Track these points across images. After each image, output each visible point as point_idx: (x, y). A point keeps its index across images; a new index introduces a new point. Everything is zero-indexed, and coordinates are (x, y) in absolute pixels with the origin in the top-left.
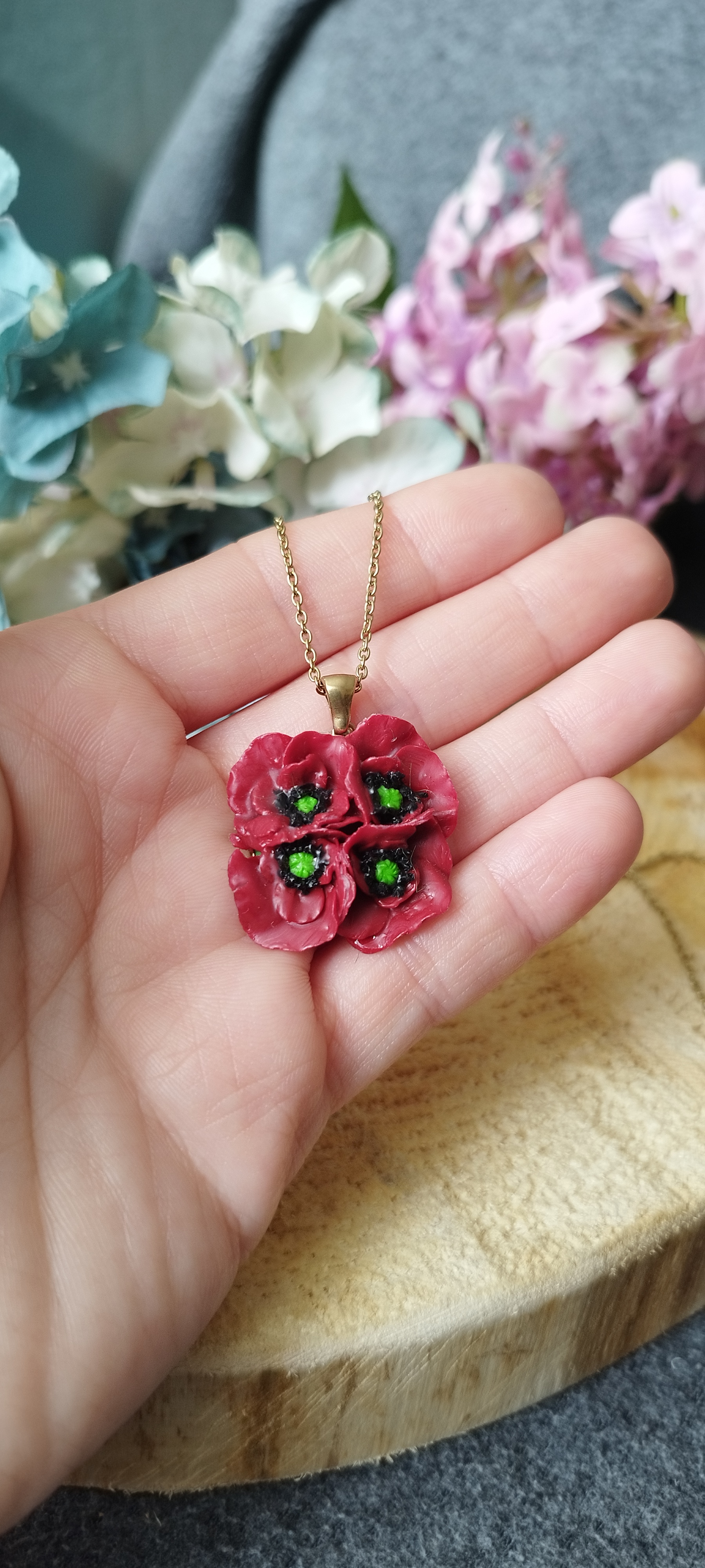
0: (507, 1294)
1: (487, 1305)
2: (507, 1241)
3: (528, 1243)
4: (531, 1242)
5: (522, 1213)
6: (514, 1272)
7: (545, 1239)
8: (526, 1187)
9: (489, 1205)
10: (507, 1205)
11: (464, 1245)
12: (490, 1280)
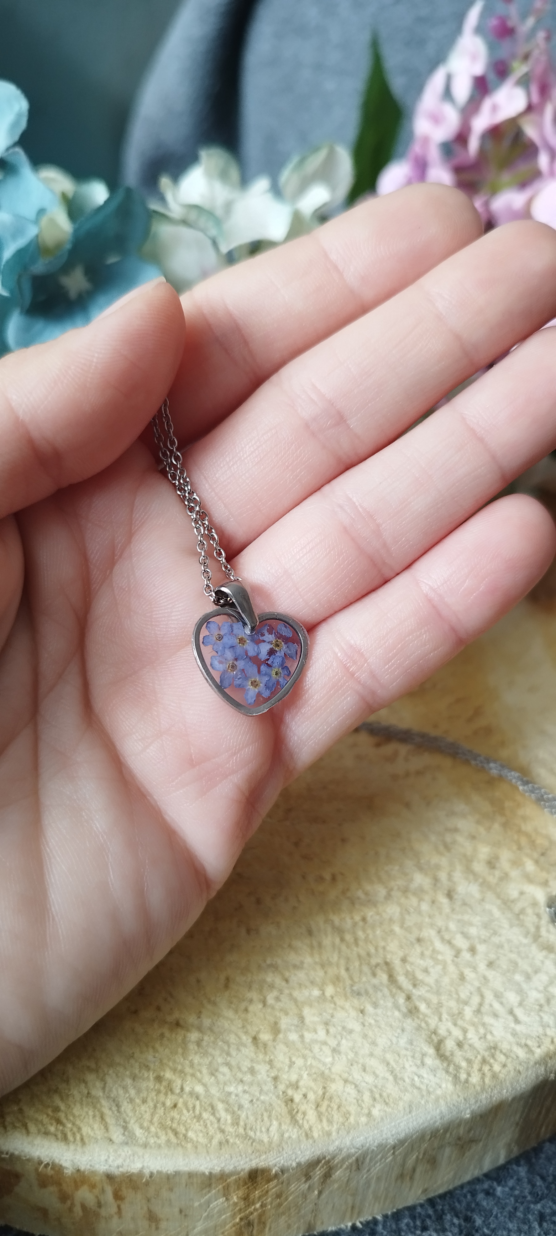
0: (461, 1100)
1: (443, 1111)
2: (461, 1051)
3: (479, 1053)
4: (482, 1052)
5: (473, 1024)
6: (467, 1081)
7: (494, 1048)
8: (476, 1000)
9: (445, 1016)
10: (461, 1015)
11: (424, 1055)
12: (447, 1088)
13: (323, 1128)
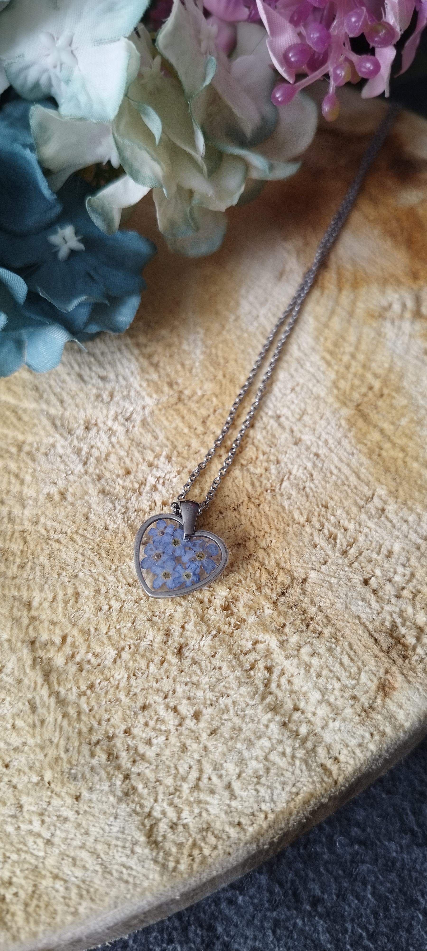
0: (168, 889)
2: (173, 834)
3: (190, 835)
7: (206, 829)
9: (160, 797)
11: (135, 843)
12: (154, 879)
13: (30, 929)
